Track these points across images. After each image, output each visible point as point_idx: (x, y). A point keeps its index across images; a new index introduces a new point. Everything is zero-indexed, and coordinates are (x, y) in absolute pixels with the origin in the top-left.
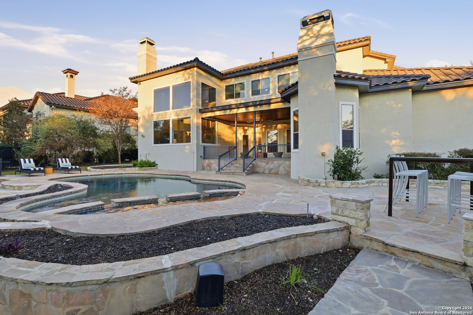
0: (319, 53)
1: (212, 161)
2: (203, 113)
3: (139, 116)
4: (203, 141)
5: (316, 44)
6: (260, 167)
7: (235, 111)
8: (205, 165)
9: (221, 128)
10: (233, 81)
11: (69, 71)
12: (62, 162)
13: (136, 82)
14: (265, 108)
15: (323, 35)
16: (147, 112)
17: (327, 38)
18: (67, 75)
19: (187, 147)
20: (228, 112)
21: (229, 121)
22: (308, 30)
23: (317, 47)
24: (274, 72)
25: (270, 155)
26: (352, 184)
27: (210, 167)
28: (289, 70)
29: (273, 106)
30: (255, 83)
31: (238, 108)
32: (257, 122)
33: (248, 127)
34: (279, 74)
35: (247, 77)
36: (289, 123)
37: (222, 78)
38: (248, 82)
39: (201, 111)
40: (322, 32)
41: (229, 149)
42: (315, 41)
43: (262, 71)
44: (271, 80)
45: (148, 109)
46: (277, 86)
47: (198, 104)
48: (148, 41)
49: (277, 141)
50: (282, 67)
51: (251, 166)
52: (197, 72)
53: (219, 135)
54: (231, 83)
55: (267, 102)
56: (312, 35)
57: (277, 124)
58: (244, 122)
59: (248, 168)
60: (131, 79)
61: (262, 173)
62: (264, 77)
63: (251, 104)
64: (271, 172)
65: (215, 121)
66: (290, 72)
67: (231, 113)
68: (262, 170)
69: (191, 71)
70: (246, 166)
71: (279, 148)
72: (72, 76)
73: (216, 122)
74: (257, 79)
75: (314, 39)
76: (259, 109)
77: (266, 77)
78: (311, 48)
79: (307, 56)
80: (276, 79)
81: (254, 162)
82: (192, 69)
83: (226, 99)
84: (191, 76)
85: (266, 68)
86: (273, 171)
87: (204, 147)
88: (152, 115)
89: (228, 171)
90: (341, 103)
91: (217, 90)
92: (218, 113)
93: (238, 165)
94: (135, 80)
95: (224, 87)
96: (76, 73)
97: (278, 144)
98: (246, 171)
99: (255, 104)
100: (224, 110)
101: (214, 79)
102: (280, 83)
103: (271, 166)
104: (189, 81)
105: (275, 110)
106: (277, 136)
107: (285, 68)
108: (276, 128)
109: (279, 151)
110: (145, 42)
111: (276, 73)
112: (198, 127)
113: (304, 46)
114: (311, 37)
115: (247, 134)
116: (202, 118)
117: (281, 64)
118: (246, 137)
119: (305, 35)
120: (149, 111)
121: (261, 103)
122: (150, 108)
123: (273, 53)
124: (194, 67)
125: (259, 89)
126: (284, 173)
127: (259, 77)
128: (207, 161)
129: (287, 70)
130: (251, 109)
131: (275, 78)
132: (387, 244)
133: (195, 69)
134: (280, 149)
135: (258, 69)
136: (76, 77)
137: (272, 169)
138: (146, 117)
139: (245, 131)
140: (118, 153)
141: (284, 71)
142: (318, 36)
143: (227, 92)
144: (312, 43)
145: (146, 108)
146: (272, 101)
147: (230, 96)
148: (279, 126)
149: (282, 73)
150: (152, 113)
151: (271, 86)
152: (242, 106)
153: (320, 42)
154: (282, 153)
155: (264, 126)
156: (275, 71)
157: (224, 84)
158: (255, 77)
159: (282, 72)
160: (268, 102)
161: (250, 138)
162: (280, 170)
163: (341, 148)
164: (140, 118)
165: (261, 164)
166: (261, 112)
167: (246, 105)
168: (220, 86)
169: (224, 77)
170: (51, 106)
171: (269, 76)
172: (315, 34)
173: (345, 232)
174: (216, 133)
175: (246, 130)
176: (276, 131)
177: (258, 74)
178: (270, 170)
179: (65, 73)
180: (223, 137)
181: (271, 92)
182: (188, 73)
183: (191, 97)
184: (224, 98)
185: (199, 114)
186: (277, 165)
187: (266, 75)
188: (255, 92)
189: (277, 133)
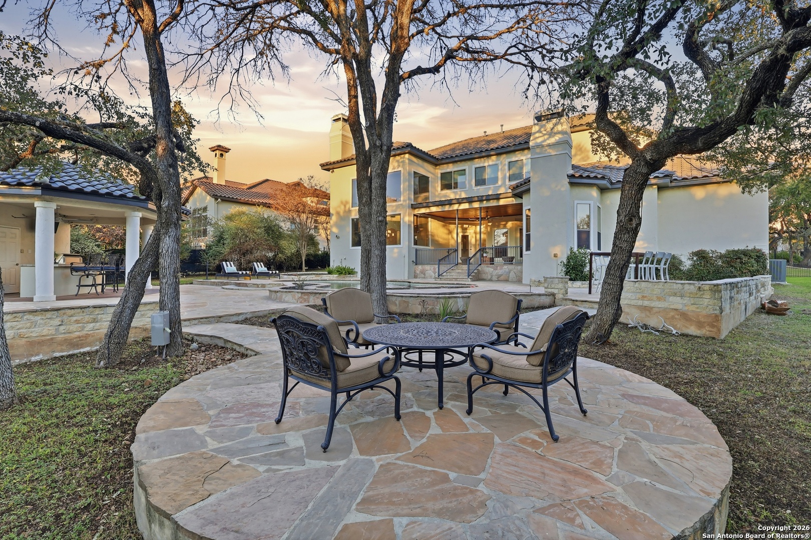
0: (553, 152)
1: (427, 267)
2: (415, 208)
3: (332, 211)
4: (416, 243)
5: (548, 142)
6: (487, 273)
7: (456, 207)
8: (418, 272)
9: (434, 226)
10: (450, 168)
11: (219, 148)
12: (227, 266)
13: (328, 170)
14: (493, 203)
15: (556, 133)
16: (343, 207)
17: (560, 136)
18: (216, 154)
19: (396, 250)
20: (447, 208)
21: (445, 219)
22: (542, 127)
23: (549, 145)
24: (504, 158)
25: (498, 260)
26: (582, 284)
27: (425, 274)
28: (521, 156)
29: (502, 202)
30: (480, 170)
31: (460, 203)
32: (482, 219)
33: (469, 224)
34: (510, 160)
35: (469, 163)
36: (521, 220)
37: (436, 163)
38: (470, 168)
39: (413, 207)
40: (555, 130)
41: (448, 252)
42: (548, 139)
43: (489, 156)
44: (500, 167)
45: (345, 204)
46: (508, 175)
47: (409, 199)
48: (343, 119)
49: (506, 243)
50: (514, 151)
51: (476, 271)
52: (409, 159)
53: (432, 236)
54: (449, 170)
55: (494, 197)
56: (544, 132)
57: (507, 221)
58: (465, 219)
59: (473, 274)
60: (322, 165)
61: (489, 280)
62: (491, 163)
63: (476, 199)
64: (499, 279)
65: (427, 218)
66: (523, 158)
67: (451, 209)
68: (489, 277)
69: (401, 158)
70: (471, 271)
71: (509, 250)
72: (222, 155)
73: (430, 219)
74: (482, 165)
75: (546, 137)
76: (485, 204)
77: (494, 163)
78: (543, 146)
79: (539, 154)
80: (507, 167)
81: (479, 268)
82: (402, 156)
83: (442, 190)
84: (401, 164)
85: (492, 153)
86: (502, 278)
87: (416, 250)
88: (350, 211)
89: (449, 277)
90: (576, 202)
91: (430, 179)
92: (434, 209)
93: (460, 271)
94: (328, 167)
95: (439, 175)
96: (227, 150)
97: (509, 246)
98: (470, 277)
99: (480, 199)
100: (442, 205)
101: (427, 165)
102: (511, 172)
103: (499, 271)
104: (399, 169)
105: (505, 206)
106: (507, 236)
107: (517, 153)
108: (505, 226)
109: (509, 255)
110: (340, 118)
111: (505, 160)
112: (409, 226)
113: (537, 143)
114: (545, 135)
115: (466, 234)
116: (414, 215)
117: (512, 148)
118: (465, 238)
119: (537, 132)
120: (345, 206)
121: (488, 198)
122: (347, 203)
123: (502, 126)
124: (405, 153)
125: (484, 178)
126: (515, 280)
127: (484, 162)
128: (420, 267)
129: (519, 155)
130: (476, 205)
131: (505, 164)
132: (574, 300)
133: (407, 156)
134: (510, 253)
135: (484, 154)
136: (227, 155)
137: (500, 276)
138: (342, 213)
139: (464, 230)
140: (301, 258)
141: (516, 157)
142: (551, 134)
143: (443, 181)
144: (545, 141)
145: (342, 203)
146: (501, 197)
147: (447, 186)
148: (510, 224)
149: (514, 159)
150: (349, 208)
151: (500, 175)
152: (465, 201)
153: (552, 140)
154: (512, 258)
155: (490, 224)
156: (504, 156)
157: (439, 171)
158: (478, 163)
159: (514, 157)
160: (497, 197)
161: (471, 240)
162: (510, 277)
163: (575, 249)
164: (333, 215)
165: (487, 269)
166: (487, 208)
167: (470, 200)
168: (434, 174)
169: (439, 162)
170: (216, 199)
171: (497, 162)
172: (548, 132)
173: (551, 297)
174: (430, 233)
175: (466, 229)
176: (505, 230)
177: (482, 159)
178: (499, 276)
179: (213, 151)
180: (436, 238)
181: (500, 183)
182: (398, 161)
183: (402, 190)
184: (439, 189)
185: (411, 210)
186: (507, 270)
187: (493, 160)
188: (480, 182)
189: (506, 233)
